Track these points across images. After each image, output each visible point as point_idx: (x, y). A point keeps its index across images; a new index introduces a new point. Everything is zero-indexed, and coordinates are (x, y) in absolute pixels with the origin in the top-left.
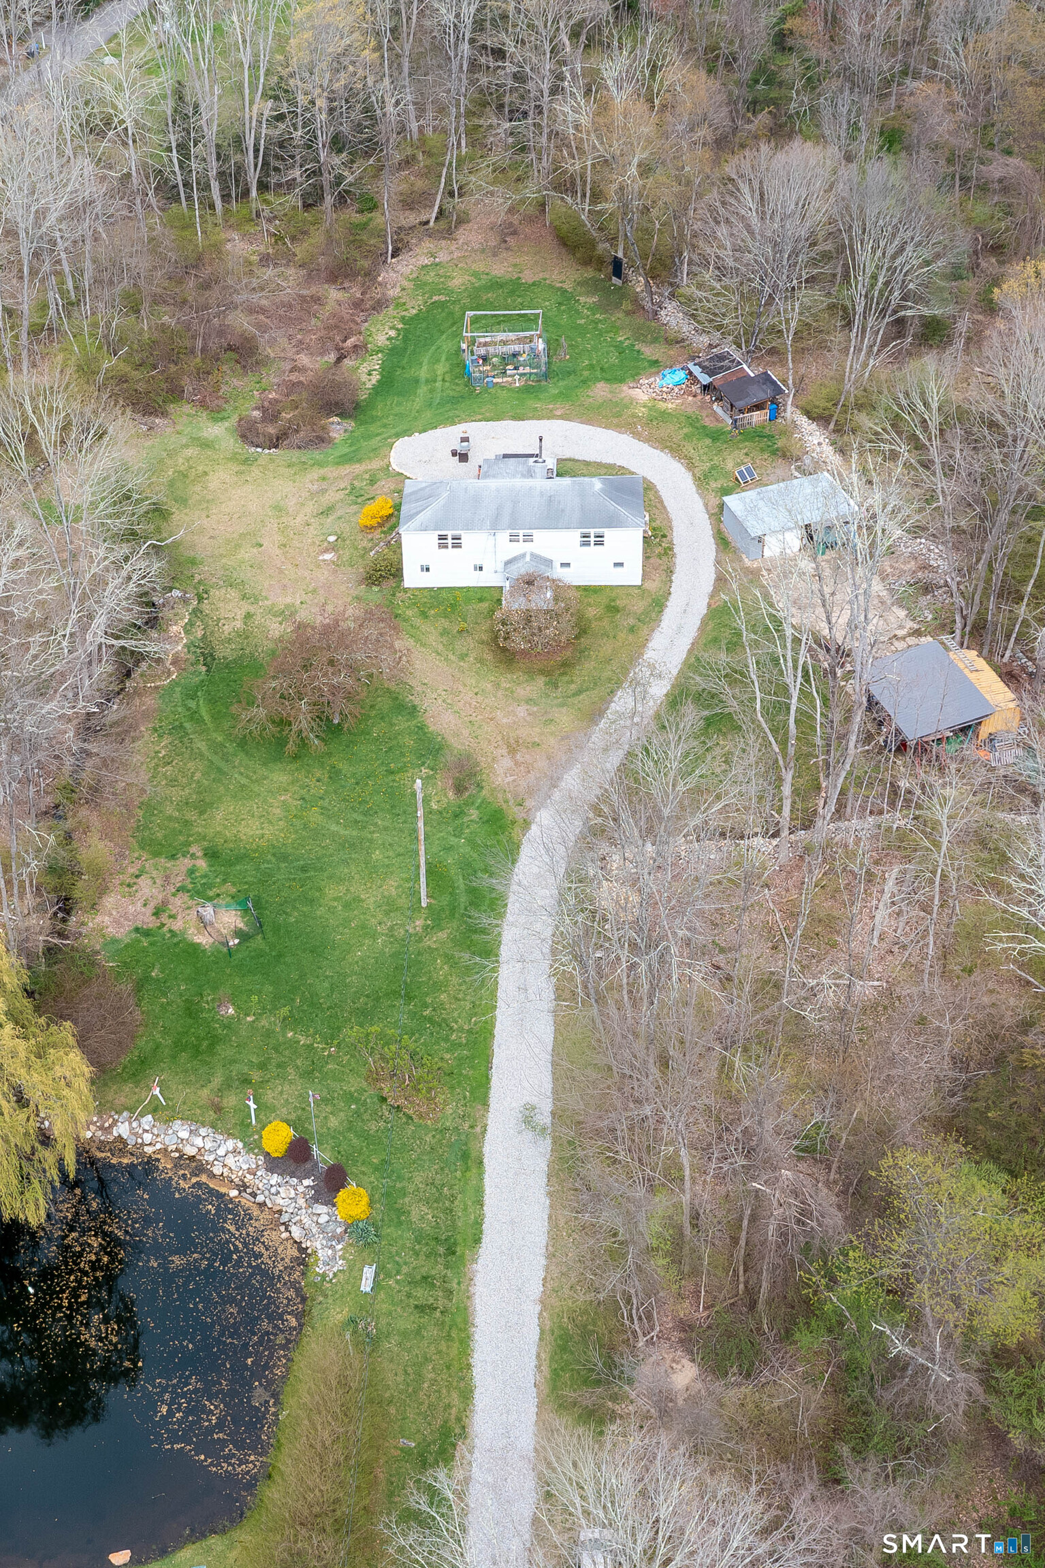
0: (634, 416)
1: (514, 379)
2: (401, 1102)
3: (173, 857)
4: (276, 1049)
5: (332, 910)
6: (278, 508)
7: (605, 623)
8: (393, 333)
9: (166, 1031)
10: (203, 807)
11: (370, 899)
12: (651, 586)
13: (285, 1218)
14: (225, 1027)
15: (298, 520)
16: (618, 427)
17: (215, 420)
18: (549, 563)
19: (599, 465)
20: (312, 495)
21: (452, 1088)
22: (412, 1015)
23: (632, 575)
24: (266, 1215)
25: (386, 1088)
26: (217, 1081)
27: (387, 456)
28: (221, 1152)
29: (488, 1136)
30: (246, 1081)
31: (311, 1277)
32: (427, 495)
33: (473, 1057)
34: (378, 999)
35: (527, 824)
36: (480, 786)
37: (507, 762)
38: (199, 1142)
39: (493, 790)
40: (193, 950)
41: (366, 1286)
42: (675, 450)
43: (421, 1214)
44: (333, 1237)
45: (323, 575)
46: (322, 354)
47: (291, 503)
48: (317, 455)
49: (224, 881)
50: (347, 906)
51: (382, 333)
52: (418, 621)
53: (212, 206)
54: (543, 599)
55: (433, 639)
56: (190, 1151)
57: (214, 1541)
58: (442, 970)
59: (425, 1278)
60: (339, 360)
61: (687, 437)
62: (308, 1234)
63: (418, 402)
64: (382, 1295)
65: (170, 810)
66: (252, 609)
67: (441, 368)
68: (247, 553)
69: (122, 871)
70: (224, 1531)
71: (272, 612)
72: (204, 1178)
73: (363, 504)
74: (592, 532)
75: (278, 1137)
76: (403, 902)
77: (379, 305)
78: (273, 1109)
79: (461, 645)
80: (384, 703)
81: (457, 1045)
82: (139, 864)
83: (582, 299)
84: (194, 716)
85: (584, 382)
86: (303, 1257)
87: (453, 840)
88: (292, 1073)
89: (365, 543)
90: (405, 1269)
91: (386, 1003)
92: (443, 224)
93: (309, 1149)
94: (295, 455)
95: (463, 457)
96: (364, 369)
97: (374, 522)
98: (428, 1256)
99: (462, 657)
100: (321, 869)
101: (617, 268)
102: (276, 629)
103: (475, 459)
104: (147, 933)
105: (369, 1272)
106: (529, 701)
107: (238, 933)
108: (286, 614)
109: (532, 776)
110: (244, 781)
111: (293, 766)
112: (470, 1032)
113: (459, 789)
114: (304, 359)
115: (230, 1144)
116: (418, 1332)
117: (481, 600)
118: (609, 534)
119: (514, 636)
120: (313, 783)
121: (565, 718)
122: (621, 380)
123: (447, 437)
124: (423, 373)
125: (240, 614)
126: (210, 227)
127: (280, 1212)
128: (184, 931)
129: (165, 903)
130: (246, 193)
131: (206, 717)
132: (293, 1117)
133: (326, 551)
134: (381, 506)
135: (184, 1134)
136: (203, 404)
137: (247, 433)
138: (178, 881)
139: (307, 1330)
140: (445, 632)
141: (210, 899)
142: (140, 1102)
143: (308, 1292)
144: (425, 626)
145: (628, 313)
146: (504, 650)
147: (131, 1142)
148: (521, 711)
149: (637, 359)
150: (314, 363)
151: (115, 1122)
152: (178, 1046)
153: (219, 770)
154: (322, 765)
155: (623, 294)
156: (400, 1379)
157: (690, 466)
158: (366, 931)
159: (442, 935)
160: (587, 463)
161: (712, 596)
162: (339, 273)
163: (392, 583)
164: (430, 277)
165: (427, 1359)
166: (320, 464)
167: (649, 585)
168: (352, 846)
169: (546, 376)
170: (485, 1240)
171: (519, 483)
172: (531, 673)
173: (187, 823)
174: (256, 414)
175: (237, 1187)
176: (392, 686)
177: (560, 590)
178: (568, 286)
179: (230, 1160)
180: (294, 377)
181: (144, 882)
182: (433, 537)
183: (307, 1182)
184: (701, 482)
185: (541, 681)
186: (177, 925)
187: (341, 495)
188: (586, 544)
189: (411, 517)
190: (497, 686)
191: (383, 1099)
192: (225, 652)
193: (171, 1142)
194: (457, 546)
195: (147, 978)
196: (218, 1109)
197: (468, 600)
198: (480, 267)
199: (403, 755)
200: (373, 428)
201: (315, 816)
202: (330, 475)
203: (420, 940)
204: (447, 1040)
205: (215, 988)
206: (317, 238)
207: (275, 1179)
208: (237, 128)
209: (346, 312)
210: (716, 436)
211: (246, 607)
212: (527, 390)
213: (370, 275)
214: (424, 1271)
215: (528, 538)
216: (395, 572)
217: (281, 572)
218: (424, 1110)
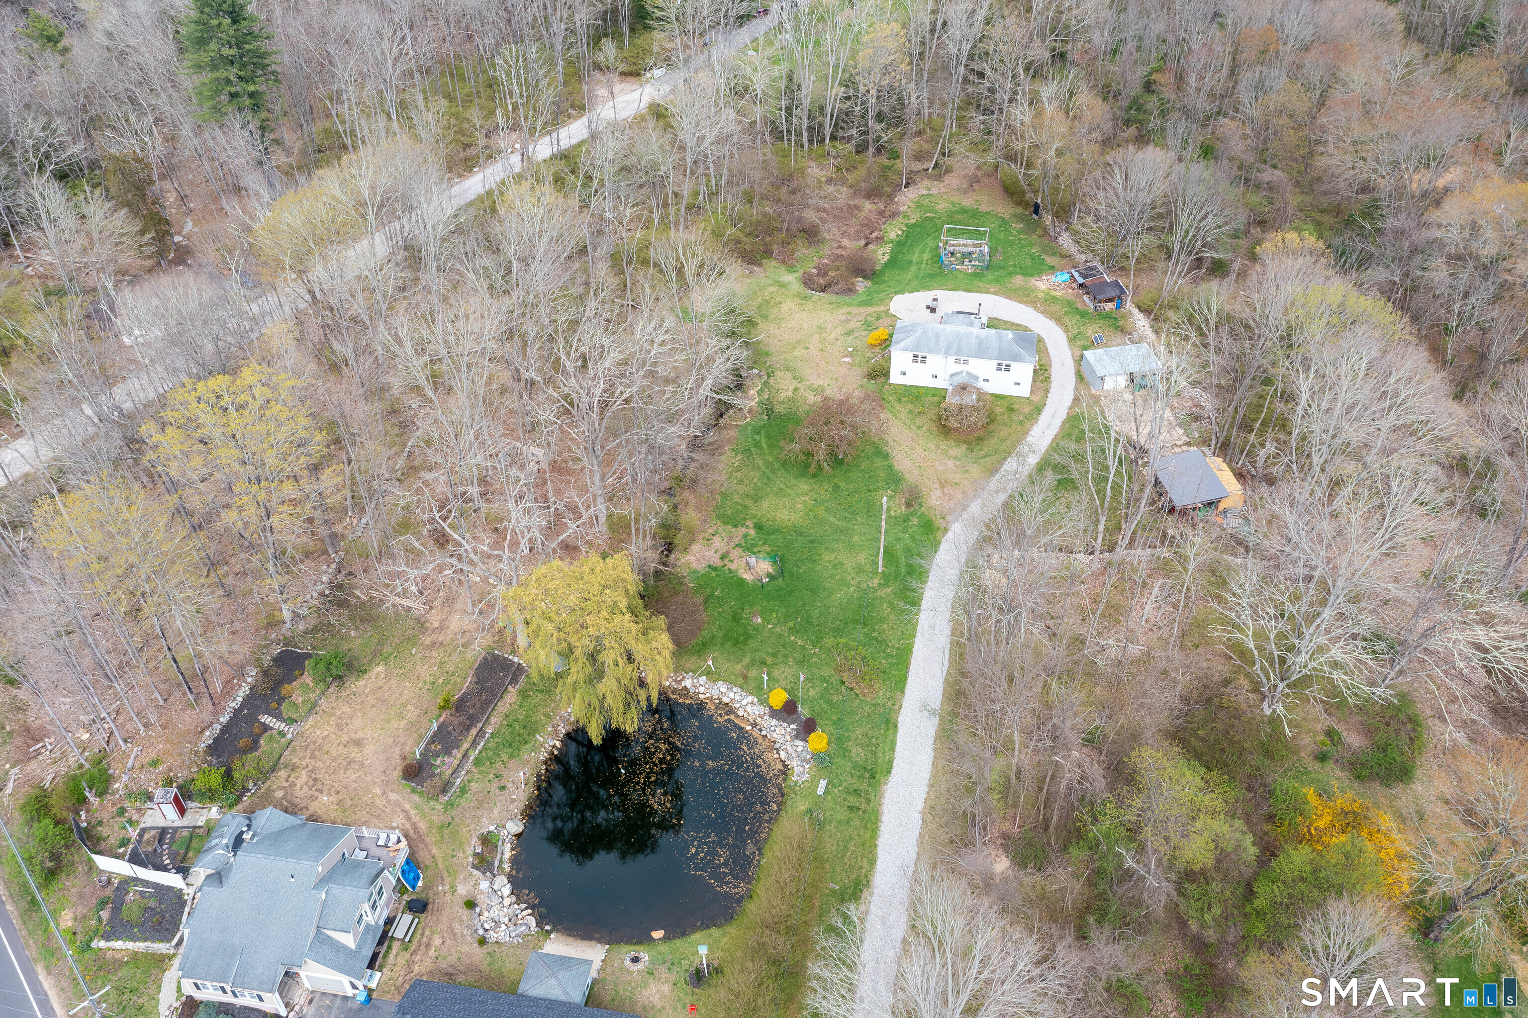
0: (1037, 297)
1: (968, 267)
2: (853, 685)
3: (735, 526)
4: (783, 646)
5: (825, 568)
6: (821, 328)
7: (1006, 417)
8: (900, 232)
9: (720, 628)
10: (756, 499)
11: (849, 564)
12: (1035, 398)
13: (777, 746)
14: (754, 629)
15: (832, 336)
16: (1026, 303)
17: (790, 272)
18: (976, 378)
19: (1013, 324)
20: (842, 322)
21: (884, 680)
22: (866, 635)
23: (1024, 391)
24: (766, 743)
25: (845, 676)
26: (747, 660)
27: (888, 304)
28: (744, 703)
29: (902, 711)
30: (764, 663)
31: (788, 782)
32: (909, 330)
33: (898, 664)
34: (846, 623)
35: (946, 530)
36: (921, 505)
37: (938, 493)
38: (732, 695)
39: (928, 508)
40: (741, 582)
41: (820, 791)
42: (1059, 320)
43: (857, 753)
44: (804, 761)
45: (843, 370)
46: (857, 240)
47: (829, 326)
48: (847, 299)
49: (764, 544)
50: (834, 567)
51: (894, 231)
52: (895, 404)
53: (802, 146)
54: (971, 399)
55: (903, 415)
56: (726, 700)
57: (714, 931)
58: (886, 610)
59: (855, 790)
60: (867, 245)
61: (1066, 313)
62: (789, 757)
63: (910, 275)
64: (829, 798)
65: (737, 498)
66: (799, 385)
67: (926, 256)
68: (799, 352)
69: (705, 531)
70: (720, 926)
71: (810, 388)
72: (732, 717)
73: (871, 331)
74: (1004, 363)
75: (779, 698)
76: (868, 568)
77: (894, 215)
78: (777, 681)
79: (920, 420)
80: (870, 450)
81: (889, 656)
82: (715, 528)
83: (1014, 225)
84: (757, 444)
85: (1009, 274)
86: (785, 770)
87: (901, 535)
88: (791, 661)
89: (869, 354)
90: (844, 784)
91: (851, 626)
92: (937, 171)
93: (796, 707)
94: (834, 298)
95: (933, 310)
96: (881, 251)
97: (876, 343)
98: (859, 778)
99: (919, 428)
100: (822, 543)
101: (1036, 209)
102: (811, 398)
103: (940, 312)
104: (715, 569)
105: (823, 783)
106: (955, 458)
107: (769, 575)
108: (818, 391)
109: (952, 502)
110: (782, 486)
111: (812, 481)
112: (898, 649)
113: (909, 505)
114: (846, 242)
115: (750, 699)
116: (848, 822)
117: (934, 395)
118: (1014, 365)
119: (951, 419)
120: (823, 492)
121: (975, 471)
122: (1032, 275)
123: (925, 297)
124: (915, 258)
125: (791, 388)
126: (799, 157)
127: (775, 742)
128: (737, 571)
129: (728, 553)
130: (823, 140)
131: (764, 446)
132: (789, 687)
133: (846, 356)
134: (881, 333)
135: (724, 690)
136: (783, 262)
137: (808, 282)
138: (737, 541)
139: (783, 813)
140: (911, 412)
141: (754, 553)
142: (700, 668)
143: (786, 790)
144: (899, 407)
145: (1040, 236)
146: (944, 426)
147: (692, 691)
148: (950, 463)
149: (1042, 264)
150: (852, 245)
151: (684, 678)
152: (726, 638)
153: (769, 478)
154: (829, 482)
155: (1038, 224)
156: (834, 848)
157: (1066, 331)
158: (844, 583)
159: (889, 590)
160: (1005, 322)
161: (1070, 409)
162: (872, 194)
163: (883, 379)
164: (926, 202)
165: (851, 839)
166: (848, 305)
167: (1034, 398)
168: (842, 531)
169: (987, 268)
170: (894, 772)
171: (965, 329)
172: (958, 442)
173: (746, 507)
174: (814, 271)
175: (751, 724)
176: (876, 440)
177: (981, 394)
178: (1006, 216)
179: (749, 708)
180: (839, 252)
181: (717, 538)
182: (909, 356)
183: (792, 726)
184: (1072, 340)
185: (964, 447)
186: (733, 567)
187: (859, 324)
188: (999, 369)
189: (898, 342)
190: (938, 447)
191: (843, 683)
192: (780, 409)
193: (715, 694)
194: (923, 362)
195: (712, 596)
196: (745, 677)
197: (926, 394)
198: (955, 199)
199: (877, 481)
200: (882, 287)
201: (821, 512)
202: (854, 311)
203: (875, 591)
204: (884, 652)
205: (752, 606)
206: (862, 172)
207: (774, 722)
208: (822, 101)
209: (874, 217)
210: (1083, 314)
211: (795, 384)
212: (975, 275)
213: (890, 197)
214: (855, 786)
215: (966, 362)
216: (887, 374)
217: (818, 365)
218: (866, 691)
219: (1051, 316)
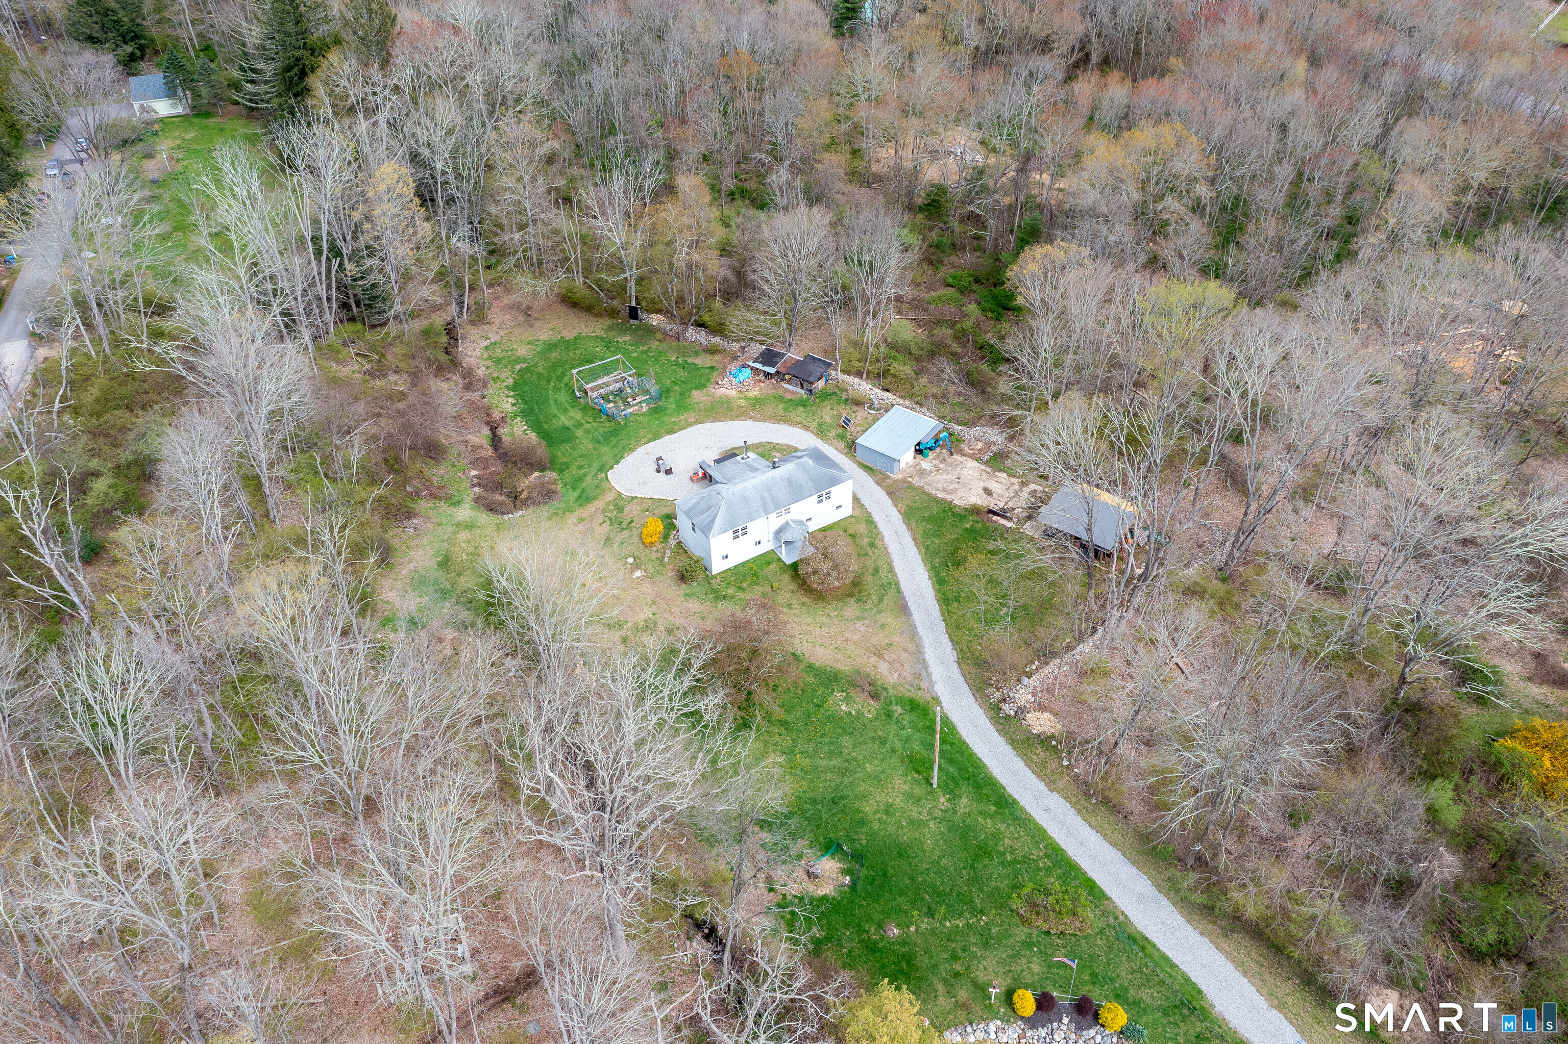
0: (740, 407)
1: (640, 406)
2: (1059, 927)
4: (950, 939)
5: (881, 821)
8: (511, 400)
11: (897, 800)
14: (902, 944)
15: (593, 556)
17: (455, 505)
18: (803, 523)
20: (585, 534)
22: (1003, 865)
23: (847, 510)
25: (1041, 924)
27: (612, 488)
29: (1131, 918)
32: (706, 507)
33: (1066, 871)
34: (972, 867)
35: (938, 700)
36: (884, 689)
37: (884, 665)
39: (894, 687)
42: (787, 421)
43: (1149, 995)
45: (647, 589)
47: (575, 546)
48: (557, 505)
50: (888, 814)
51: (504, 402)
52: (743, 594)
58: (988, 824)
59: (1198, 1037)
60: (494, 431)
61: (786, 410)
63: (587, 443)
67: (576, 414)
73: (631, 528)
74: (824, 492)
75: (1026, 1002)
76: (918, 791)
77: (485, 383)
79: (781, 599)
83: (620, 340)
85: (683, 394)
87: (904, 733)
89: (656, 555)
90: (1180, 1039)
93: (1052, 997)
94: (544, 509)
96: (518, 431)
97: (655, 538)
99: (790, 606)
100: (846, 796)
101: (634, 313)
103: (678, 469)
106: (858, 618)
109: (908, 667)
112: (1048, 856)
113: (875, 696)
114: (473, 439)
117: (769, 563)
118: (834, 490)
120: (778, 738)
121: (889, 619)
122: (705, 386)
123: (639, 461)
124: (567, 422)
128: (805, 891)
133: (634, 570)
135: (958, 1040)
136: (434, 497)
137: (488, 506)
140: (765, 594)
144: (748, 596)
145: (662, 341)
146: (811, 591)
148: (860, 627)
149: (699, 369)
155: (647, 329)
157: (806, 428)
158: (917, 824)
161: (895, 505)
163: (703, 574)
164: (499, 353)
166: (568, 510)
168: (847, 769)
169: (657, 398)
171: (762, 477)
172: (842, 600)
174: (480, 489)
178: (601, 333)
180: (478, 454)
182: (730, 535)
183: (1063, 1020)
184: (822, 434)
185: (852, 602)
186: (794, 890)
187: (605, 527)
188: (821, 502)
189: (709, 526)
190: (828, 616)
191: (1047, 933)
194: (745, 534)
196: (962, 1006)
197: (760, 567)
198: (528, 337)
199: (815, 691)
200: (578, 471)
201: (803, 761)
202: (583, 516)
203: (955, 811)
204: (1040, 869)
205: (869, 920)
210: (803, 404)
212: (655, 411)
213: (455, 364)
214: (1192, 1033)
215: (787, 511)
216: (703, 566)
217: (617, 598)
218: (1078, 924)
219: (774, 418)
